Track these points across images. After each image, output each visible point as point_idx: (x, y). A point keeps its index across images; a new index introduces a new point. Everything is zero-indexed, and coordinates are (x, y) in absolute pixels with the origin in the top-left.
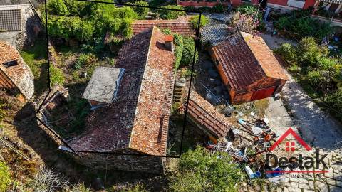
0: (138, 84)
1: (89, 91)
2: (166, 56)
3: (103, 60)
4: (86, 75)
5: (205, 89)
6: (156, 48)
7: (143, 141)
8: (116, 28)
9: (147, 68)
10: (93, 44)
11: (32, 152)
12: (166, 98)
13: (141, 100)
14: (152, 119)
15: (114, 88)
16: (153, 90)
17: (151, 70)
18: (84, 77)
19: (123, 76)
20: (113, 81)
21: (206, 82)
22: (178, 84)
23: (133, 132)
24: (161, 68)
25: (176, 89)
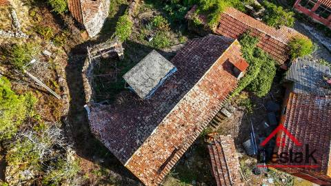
0: (175, 100)
1: (133, 73)
2: (228, 80)
3: (175, 32)
4: (151, 39)
5: (251, 131)
6: (220, 68)
7: (143, 164)
8: (205, 7)
9: (196, 87)
10: (176, 9)
11: (67, 91)
12: (195, 129)
13: (166, 121)
14: (166, 145)
15: (155, 84)
16: (187, 115)
17: (198, 92)
18: (148, 41)
19: (171, 77)
20: (160, 76)
21: (258, 123)
22: (225, 112)
23: (138, 152)
24: (211, 93)
25: (219, 115)
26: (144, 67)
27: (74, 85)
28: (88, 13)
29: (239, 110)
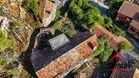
1: (53, 40)
2: (89, 50)
3: (76, 30)
4: (66, 31)
5: (97, 76)
6: (86, 44)
7: (44, 75)
9: (74, 49)
12: (70, 67)
13: (58, 60)
14: (56, 70)
15: (60, 45)
16: (68, 60)
17: (75, 51)
18: (65, 31)
21: (101, 73)
22: (87, 64)
23: (43, 69)
24: (80, 53)
25: (84, 65)
26: (58, 39)
27: (32, 42)
28: (45, 17)
29: (94, 65)
